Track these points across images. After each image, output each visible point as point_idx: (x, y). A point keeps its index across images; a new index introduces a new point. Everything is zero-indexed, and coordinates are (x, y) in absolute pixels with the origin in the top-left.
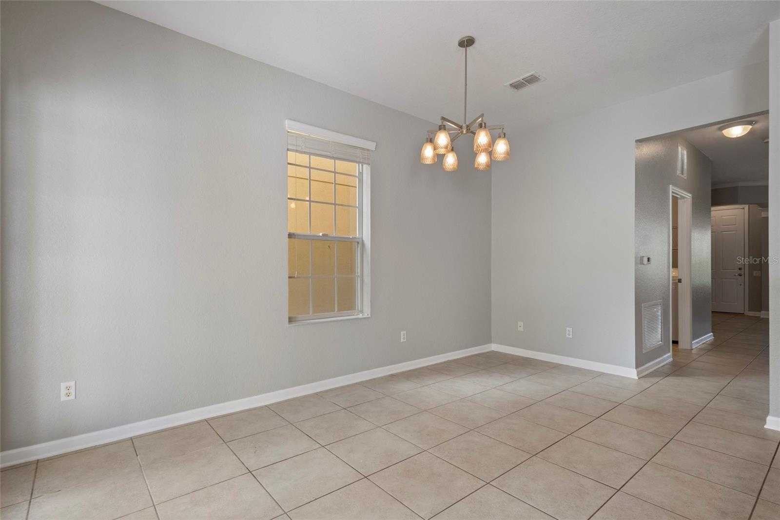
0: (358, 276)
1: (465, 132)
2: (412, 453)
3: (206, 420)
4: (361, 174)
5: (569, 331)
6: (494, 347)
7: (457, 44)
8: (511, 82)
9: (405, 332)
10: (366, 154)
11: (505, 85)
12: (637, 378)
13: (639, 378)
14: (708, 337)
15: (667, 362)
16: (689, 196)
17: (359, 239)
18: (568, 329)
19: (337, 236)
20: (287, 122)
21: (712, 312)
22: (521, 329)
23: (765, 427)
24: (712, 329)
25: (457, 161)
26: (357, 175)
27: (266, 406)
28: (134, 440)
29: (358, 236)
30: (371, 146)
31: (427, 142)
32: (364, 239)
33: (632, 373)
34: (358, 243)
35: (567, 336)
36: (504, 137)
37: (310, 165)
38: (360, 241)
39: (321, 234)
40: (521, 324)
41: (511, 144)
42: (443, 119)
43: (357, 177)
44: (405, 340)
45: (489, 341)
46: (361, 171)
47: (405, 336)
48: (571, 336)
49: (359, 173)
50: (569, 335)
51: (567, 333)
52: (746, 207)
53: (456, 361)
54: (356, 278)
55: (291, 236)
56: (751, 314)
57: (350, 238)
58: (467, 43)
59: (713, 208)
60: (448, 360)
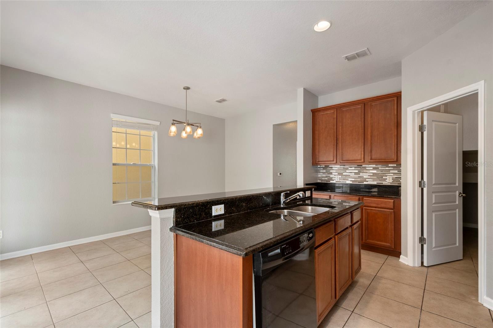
0: (152, 182)
3: (69, 247)
4: (154, 135)
7: (183, 88)
8: (216, 100)
10: (155, 127)
19: (141, 164)
20: (112, 115)
26: (152, 136)
27: (100, 241)
28: (32, 256)
29: (153, 163)
30: (158, 123)
34: (153, 167)
36: (201, 128)
37: (126, 132)
38: (154, 166)
39: (132, 163)
49: (153, 135)
55: (114, 164)
57: (148, 165)
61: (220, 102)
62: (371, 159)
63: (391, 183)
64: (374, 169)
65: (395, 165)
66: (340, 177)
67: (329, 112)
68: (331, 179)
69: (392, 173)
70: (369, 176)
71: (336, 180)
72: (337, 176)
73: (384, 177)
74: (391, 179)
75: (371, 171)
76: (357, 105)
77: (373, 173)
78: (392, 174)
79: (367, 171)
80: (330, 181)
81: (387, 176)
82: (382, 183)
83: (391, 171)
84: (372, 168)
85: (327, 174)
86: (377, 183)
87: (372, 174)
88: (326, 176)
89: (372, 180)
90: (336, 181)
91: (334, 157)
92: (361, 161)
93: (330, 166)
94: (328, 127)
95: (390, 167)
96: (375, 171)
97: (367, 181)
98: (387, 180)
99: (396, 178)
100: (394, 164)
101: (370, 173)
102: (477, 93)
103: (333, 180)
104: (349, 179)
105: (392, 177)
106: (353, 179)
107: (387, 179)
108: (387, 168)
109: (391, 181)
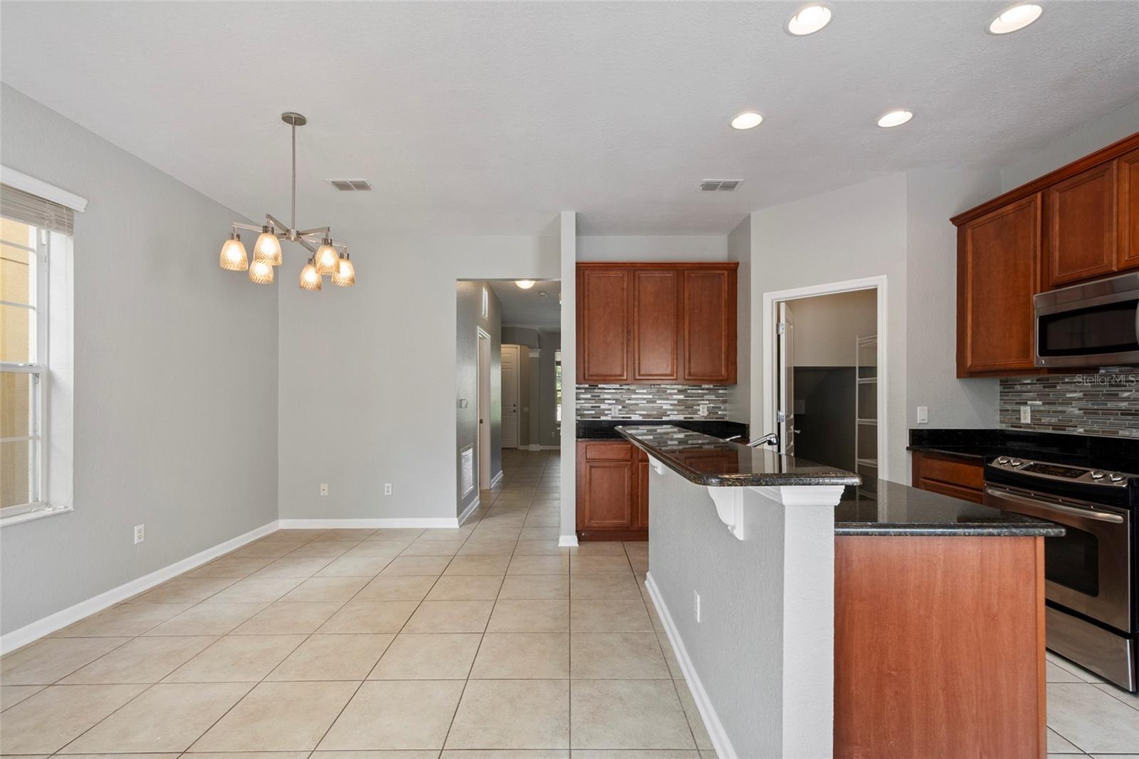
0: (35, 438)
1: (293, 239)
2: (243, 693)
4: (45, 248)
5: (388, 487)
6: (283, 524)
7: (281, 117)
8: (335, 179)
9: (142, 526)
10: (66, 216)
11: (327, 179)
12: (458, 527)
13: (460, 526)
14: (500, 475)
15: (476, 506)
16: (488, 336)
17: (38, 367)
18: (387, 485)
21: (503, 449)
22: (325, 493)
23: (559, 545)
24: (502, 466)
25: (273, 272)
26: (34, 248)
30: (78, 203)
31: (233, 238)
32: (52, 368)
33: (453, 523)
34: (37, 374)
35: (386, 494)
36: (348, 259)
38: (43, 372)
40: (324, 486)
41: (355, 268)
42: (269, 217)
43: (33, 251)
44: (142, 540)
45: (274, 516)
46: (44, 242)
47: (143, 533)
48: (390, 494)
49: (40, 246)
50: (388, 492)
51: (386, 489)
52: (519, 347)
53: (232, 555)
54: (31, 442)
56: (522, 448)
57: (17, 366)
58: (295, 120)
59: (502, 345)
60: (217, 557)
61: (343, 186)
62: (690, 374)
63: (706, 417)
64: (680, 392)
65: (712, 387)
66: (620, 407)
67: (613, 274)
68: (602, 413)
69: (707, 400)
70: (671, 405)
71: (613, 415)
72: (613, 406)
73: (695, 407)
74: (706, 410)
75: (675, 397)
76: (666, 272)
77: (679, 401)
78: (707, 402)
79: (668, 397)
80: (599, 418)
81: (699, 405)
82: (692, 418)
83: (706, 397)
84: (676, 391)
85: (593, 401)
86: (685, 418)
87: (676, 402)
88: (592, 407)
89: (676, 413)
90: (612, 417)
91: (623, 367)
92: (672, 378)
93: (600, 386)
94: (611, 305)
95: (703, 389)
96: (681, 397)
97: (669, 415)
98: (700, 413)
99: (713, 407)
100: (710, 384)
101: (674, 400)
102: (876, 289)
103: (606, 415)
104: (637, 412)
105: (708, 407)
106: (645, 413)
107: (699, 410)
108: (700, 391)
109: (706, 413)
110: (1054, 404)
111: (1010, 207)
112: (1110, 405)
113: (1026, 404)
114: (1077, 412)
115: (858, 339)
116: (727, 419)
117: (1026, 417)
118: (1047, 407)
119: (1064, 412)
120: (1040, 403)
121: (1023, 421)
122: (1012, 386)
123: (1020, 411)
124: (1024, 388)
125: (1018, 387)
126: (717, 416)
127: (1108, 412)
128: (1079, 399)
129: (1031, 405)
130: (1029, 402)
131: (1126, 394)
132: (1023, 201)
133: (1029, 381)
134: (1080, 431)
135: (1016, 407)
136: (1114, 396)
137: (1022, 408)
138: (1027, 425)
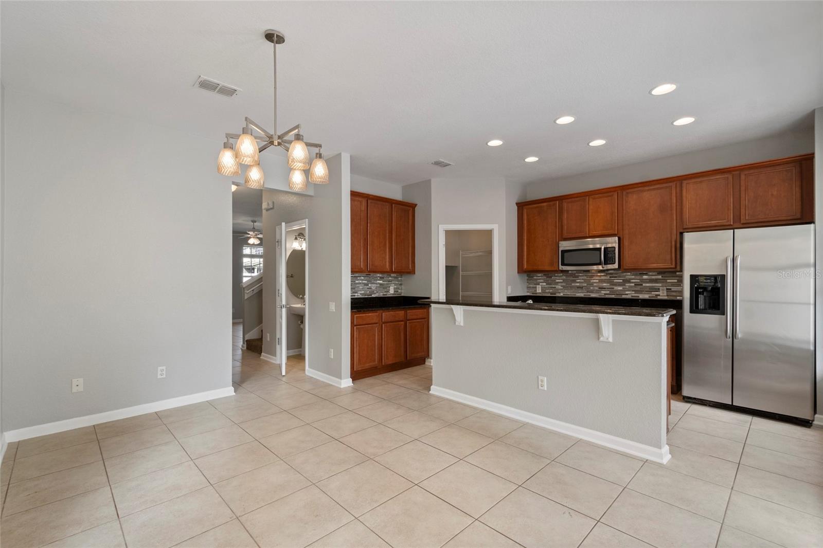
6: (10, 437)
12: (234, 394)
18: (160, 368)
22: (80, 388)
40: (78, 382)
62: (395, 268)
63: (393, 294)
64: (381, 278)
65: (396, 275)
69: (393, 284)
70: (376, 287)
73: (388, 288)
74: (393, 290)
75: (378, 282)
77: (380, 284)
79: (375, 282)
81: (390, 287)
82: (387, 295)
83: (393, 282)
84: (379, 278)
86: (383, 295)
89: (379, 292)
91: (362, 262)
94: (355, 220)
95: (392, 277)
96: (381, 282)
97: (375, 294)
98: (390, 292)
99: (396, 288)
101: (377, 284)
102: (493, 230)
105: (394, 288)
107: (390, 290)
108: (390, 278)
109: (393, 292)
110: (551, 284)
111: (545, 204)
112: (573, 284)
113: (539, 284)
114: (560, 287)
115: (461, 252)
116: (403, 295)
117: (539, 290)
118: (548, 286)
119: (555, 287)
120: (545, 284)
121: (538, 291)
122: (533, 277)
123: (536, 287)
124: (538, 278)
125: (535, 278)
126: (398, 293)
127: (572, 287)
128: (561, 282)
129: (541, 285)
130: (541, 284)
131: (578, 281)
132: (551, 203)
133: (540, 275)
134: (562, 294)
135: (535, 286)
136: (574, 281)
137: (537, 286)
138: (540, 293)
